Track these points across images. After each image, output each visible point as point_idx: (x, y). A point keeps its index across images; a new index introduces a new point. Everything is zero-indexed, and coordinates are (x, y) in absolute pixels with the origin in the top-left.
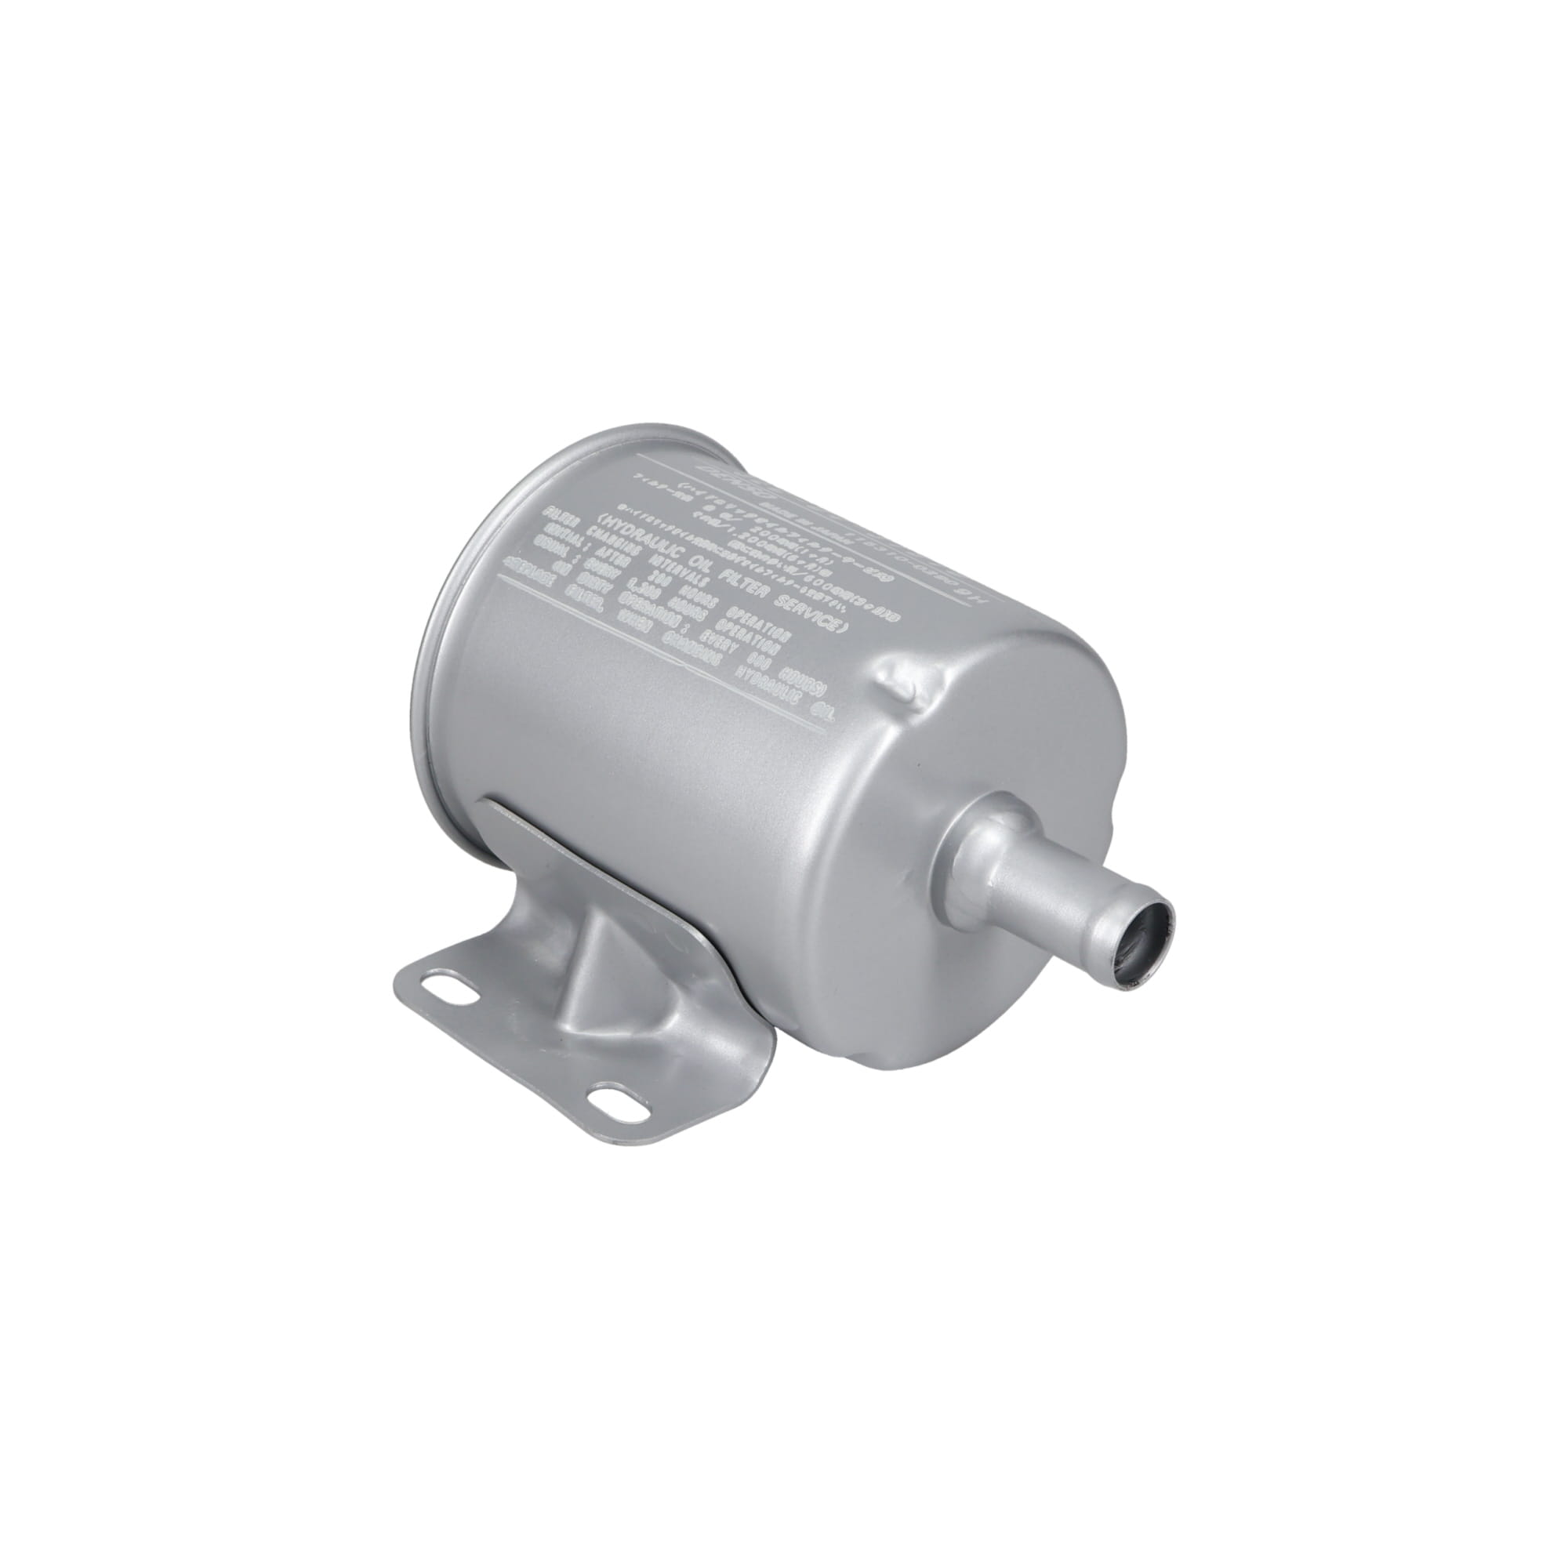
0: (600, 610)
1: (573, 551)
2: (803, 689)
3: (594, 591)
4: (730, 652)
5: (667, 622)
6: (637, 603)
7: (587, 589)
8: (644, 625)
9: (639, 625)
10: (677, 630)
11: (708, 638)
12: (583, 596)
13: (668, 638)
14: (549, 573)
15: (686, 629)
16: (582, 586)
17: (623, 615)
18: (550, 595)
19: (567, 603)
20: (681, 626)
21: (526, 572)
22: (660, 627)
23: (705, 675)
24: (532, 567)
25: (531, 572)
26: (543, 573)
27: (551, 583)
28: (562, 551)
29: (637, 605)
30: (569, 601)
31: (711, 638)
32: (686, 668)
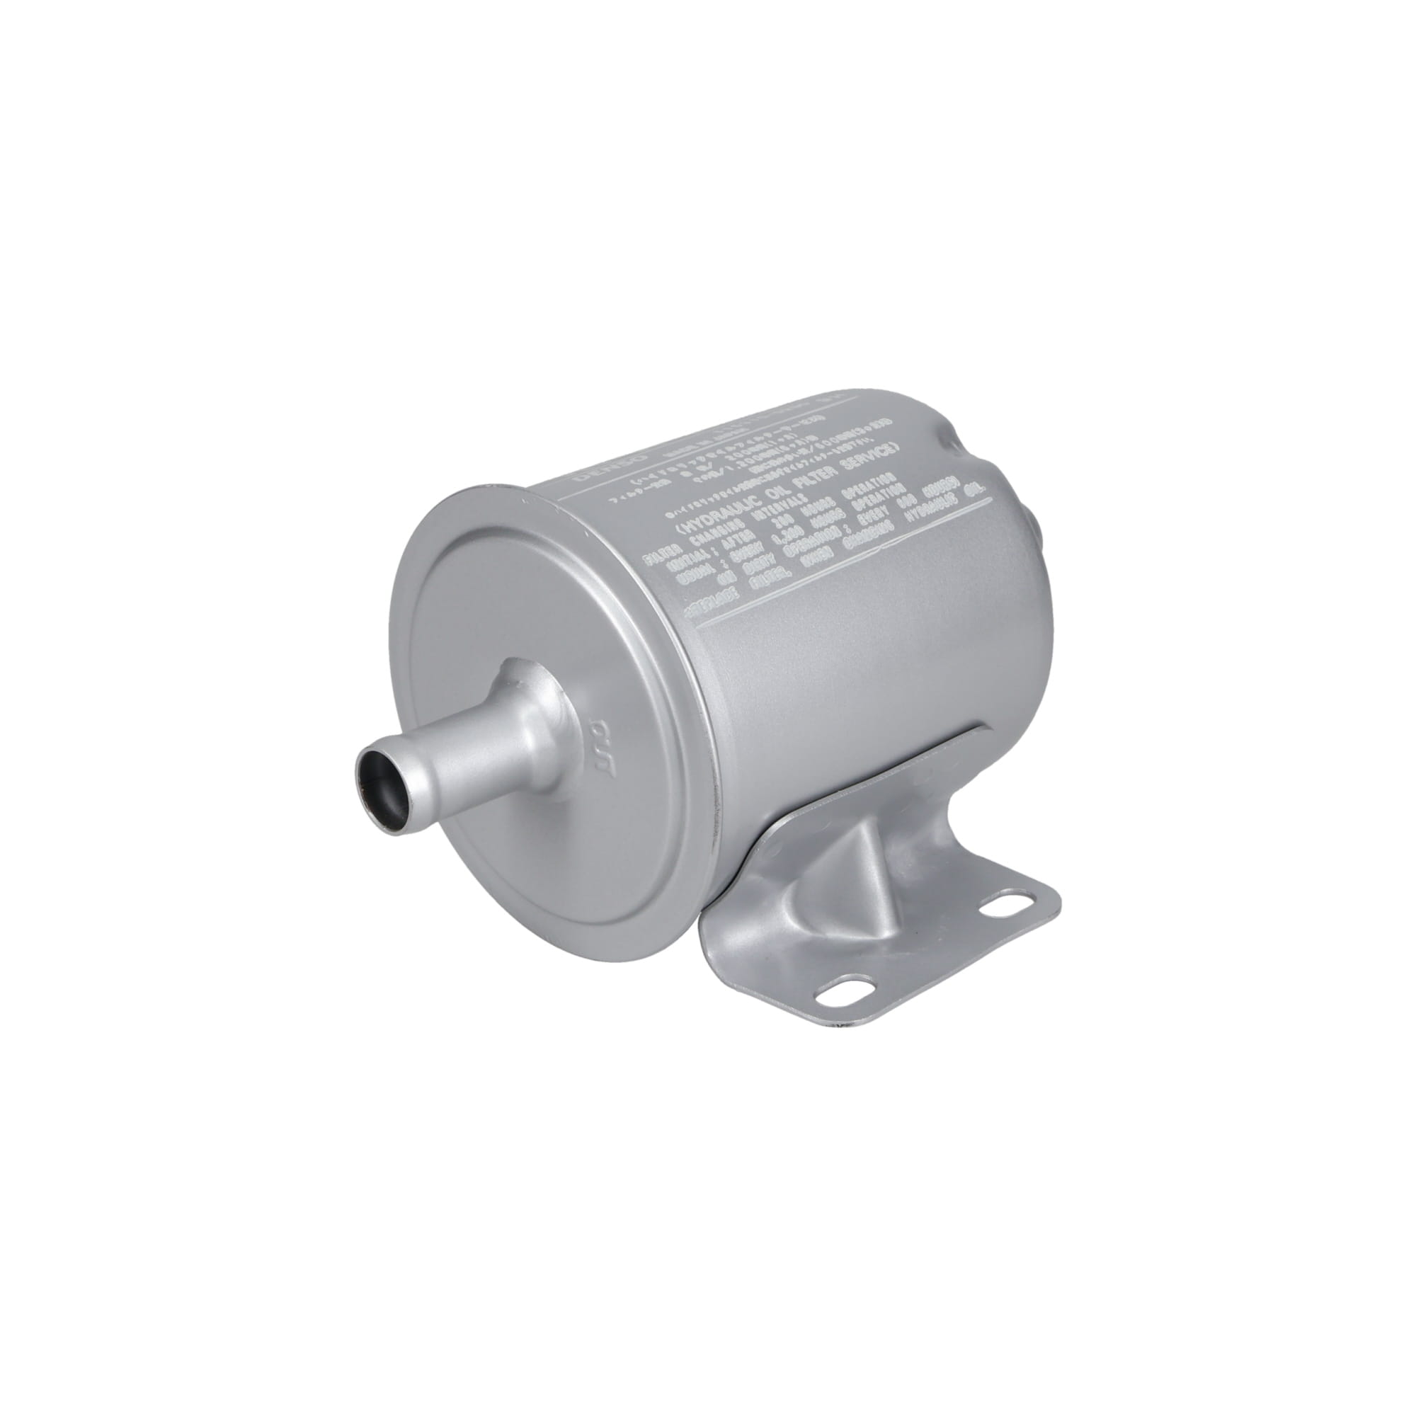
0: (789, 574)
1: (714, 562)
2: (948, 490)
3: (767, 569)
4: (888, 513)
5: (833, 537)
6: (801, 546)
7: (762, 572)
8: (826, 553)
9: (824, 556)
10: (845, 534)
11: (866, 520)
12: (766, 579)
13: (849, 543)
14: (725, 590)
15: (847, 529)
16: (757, 574)
17: (806, 561)
18: (747, 602)
19: (764, 594)
20: (843, 531)
21: (711, 606)
22: (836, 544)
23: (898, 540)
24: (709, 598)
25: (714, 602)
26: (722, 594)
27: (736, 594)
28: (707, 570)
29: (803, 547)
30: (763, 591)
31: (867, 518)
32: (884, 548)
